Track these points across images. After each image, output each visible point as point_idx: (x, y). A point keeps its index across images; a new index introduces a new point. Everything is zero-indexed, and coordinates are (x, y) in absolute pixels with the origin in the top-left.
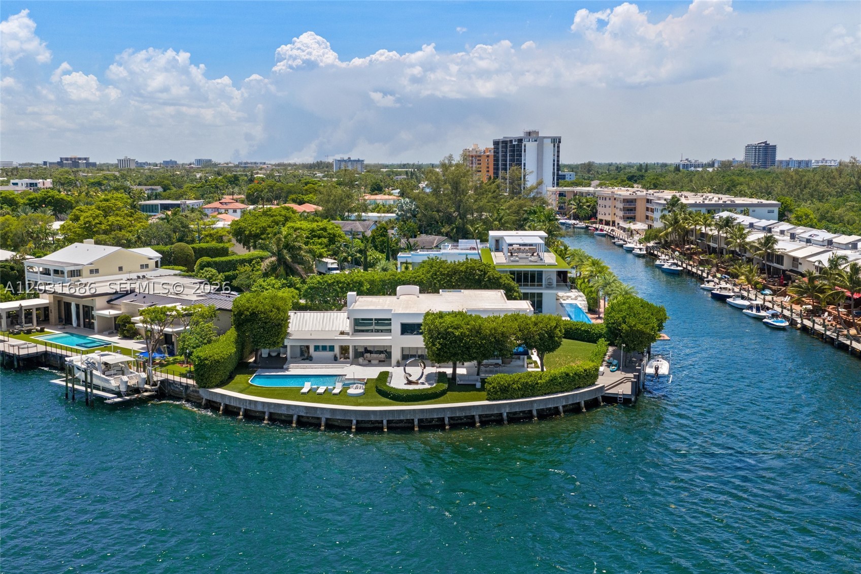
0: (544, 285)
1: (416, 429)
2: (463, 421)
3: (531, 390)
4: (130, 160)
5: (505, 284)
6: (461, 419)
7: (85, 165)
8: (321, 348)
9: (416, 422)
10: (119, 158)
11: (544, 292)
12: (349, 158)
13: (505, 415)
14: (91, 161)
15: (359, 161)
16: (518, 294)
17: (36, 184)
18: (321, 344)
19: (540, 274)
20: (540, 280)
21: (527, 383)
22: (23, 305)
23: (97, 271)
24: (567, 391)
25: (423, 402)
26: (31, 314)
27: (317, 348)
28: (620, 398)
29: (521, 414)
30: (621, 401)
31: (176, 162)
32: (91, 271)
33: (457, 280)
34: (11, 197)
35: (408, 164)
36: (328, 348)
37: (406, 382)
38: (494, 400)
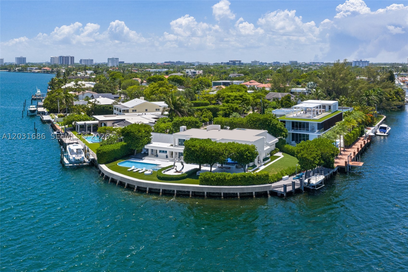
0: (309, 130)
1: (161, 194)
2: (185, 193)
3: (221, 182)
4: (256, 61)
5: (279, 128)
6: (186, 192)
7: (238, 64)
8: (162, 151)
9: (161, 191)
10: (252, 61)
11: (310, 134)
12: (361, 60)
13: (206, 193)
14: (242, 62)
15: (366, 61)
16: (285, 133)
17: (196, 72)
18: (162, 150)
19: (308, 124)
20: (308, 127)
21: (220, 178)
22: (86, 123)
23: (136, 111)
24: (244, 185)
25: (171, 181)
26: (90, 127)
27: (160, 151)
28: (279, 193)
29: (217, 194)
30: (279, 195)
31: (279, 62)
32: (133, 111)
33: (259, 124)
34: (162, 78)
35: (395, 63)
36: (165, 152)
37: (175, 171)
38: (202, 184)
